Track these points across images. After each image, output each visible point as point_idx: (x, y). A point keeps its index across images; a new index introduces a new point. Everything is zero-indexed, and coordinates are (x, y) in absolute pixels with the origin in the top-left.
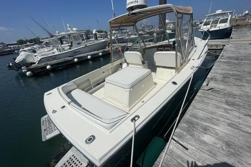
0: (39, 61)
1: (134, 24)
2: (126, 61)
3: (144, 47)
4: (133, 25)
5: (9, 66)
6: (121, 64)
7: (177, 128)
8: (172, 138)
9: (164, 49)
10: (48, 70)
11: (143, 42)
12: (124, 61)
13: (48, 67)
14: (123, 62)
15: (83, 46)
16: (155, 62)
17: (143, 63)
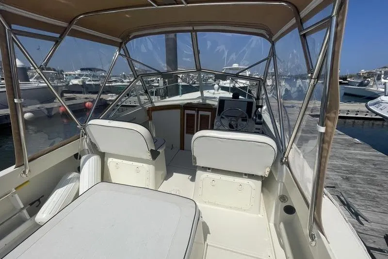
1: (121, 43)
2: (94, 149)
3: (149, 106)
4: (120, 45)
6: (77, 156)
9: (198, 113)
11: (146, 92)
12: (87, 147)
14: (83, 152)
16: (195, 158)
17: (154, 154)
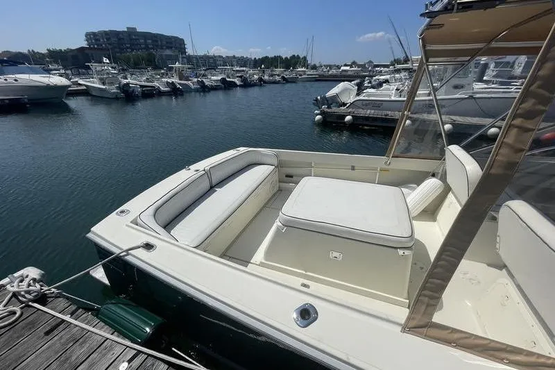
0: (351, 104)
5: (317, 100)
7: (166, 366)
8: (140, 352)
10: (345, 123)
13: (348, 118)
15: (461, 94)
